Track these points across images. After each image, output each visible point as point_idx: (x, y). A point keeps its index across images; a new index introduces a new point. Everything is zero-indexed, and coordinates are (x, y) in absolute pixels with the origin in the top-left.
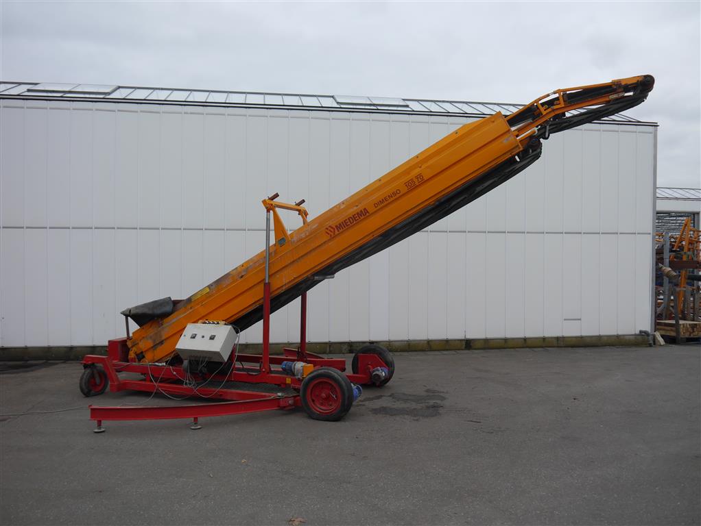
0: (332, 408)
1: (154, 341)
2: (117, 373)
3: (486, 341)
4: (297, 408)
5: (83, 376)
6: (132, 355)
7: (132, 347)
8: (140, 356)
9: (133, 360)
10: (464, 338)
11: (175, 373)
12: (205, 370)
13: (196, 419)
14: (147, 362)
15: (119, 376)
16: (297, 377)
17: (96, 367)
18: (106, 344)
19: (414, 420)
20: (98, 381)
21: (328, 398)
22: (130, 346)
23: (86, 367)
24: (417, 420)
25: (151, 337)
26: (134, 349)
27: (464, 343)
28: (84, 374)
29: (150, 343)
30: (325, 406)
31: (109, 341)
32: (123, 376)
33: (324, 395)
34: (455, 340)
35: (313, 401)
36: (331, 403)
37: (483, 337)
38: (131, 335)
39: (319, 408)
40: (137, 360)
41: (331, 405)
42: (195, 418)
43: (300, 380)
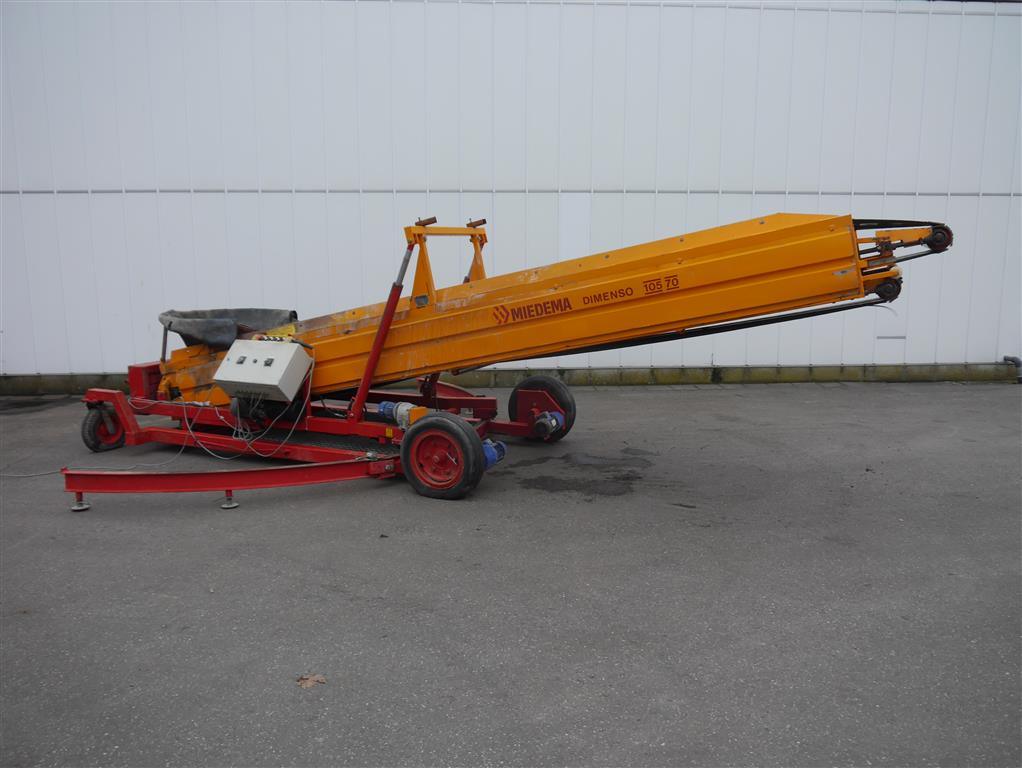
0: (450, 478)
1: (198, 380)
2: (137, 416)
3: (747, 370)
4: (397, 477)
5: (86, 420)
6: (162, 388)
7: (166, 374)
8: (174, 393)
9: (163, 397)
10: (710, 365)
11: (222, 417)
12: (262, 414)
13: (229, 493)
14: (184, 401)
15: (139, 423)
16: (400, 428)
17: (105, 407)
18: (125, 371)
19: (586, 500)
20: (110, 427)
21: (444, 462)
22: (163, 372)
23: (90, 406)
24: (590, 501)
25: (194, 373)
26: (168, 378)
27: (710, 373)
28: (87, 418)
29: (191, 382)
30: (439, 474)
31: (130, 368)
32: (144, 422)
33: (436, 457)
34: (695, 369)
35: (421, 466)
36: (448, 470)
37: (741, 363)
38: (168, 357)
39: (431, 479)
40: (169, 397)
41: (449, 474)
42: (227, 491)
43: (403, 431)
